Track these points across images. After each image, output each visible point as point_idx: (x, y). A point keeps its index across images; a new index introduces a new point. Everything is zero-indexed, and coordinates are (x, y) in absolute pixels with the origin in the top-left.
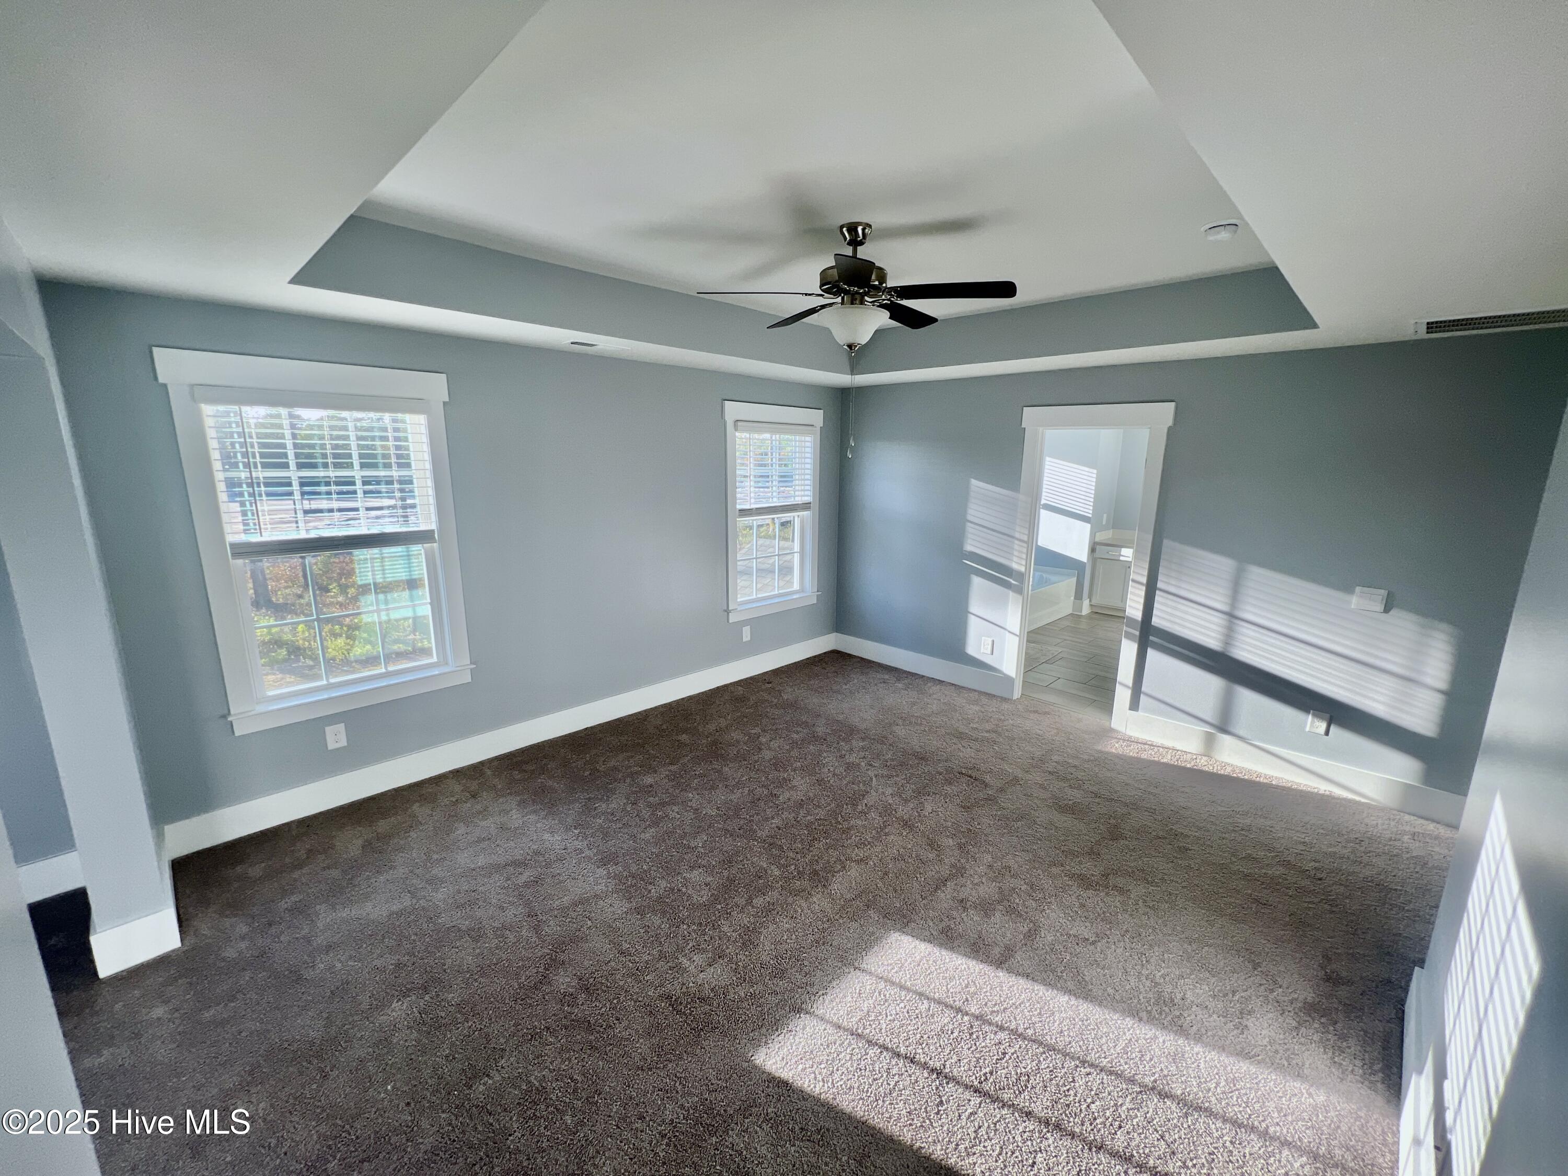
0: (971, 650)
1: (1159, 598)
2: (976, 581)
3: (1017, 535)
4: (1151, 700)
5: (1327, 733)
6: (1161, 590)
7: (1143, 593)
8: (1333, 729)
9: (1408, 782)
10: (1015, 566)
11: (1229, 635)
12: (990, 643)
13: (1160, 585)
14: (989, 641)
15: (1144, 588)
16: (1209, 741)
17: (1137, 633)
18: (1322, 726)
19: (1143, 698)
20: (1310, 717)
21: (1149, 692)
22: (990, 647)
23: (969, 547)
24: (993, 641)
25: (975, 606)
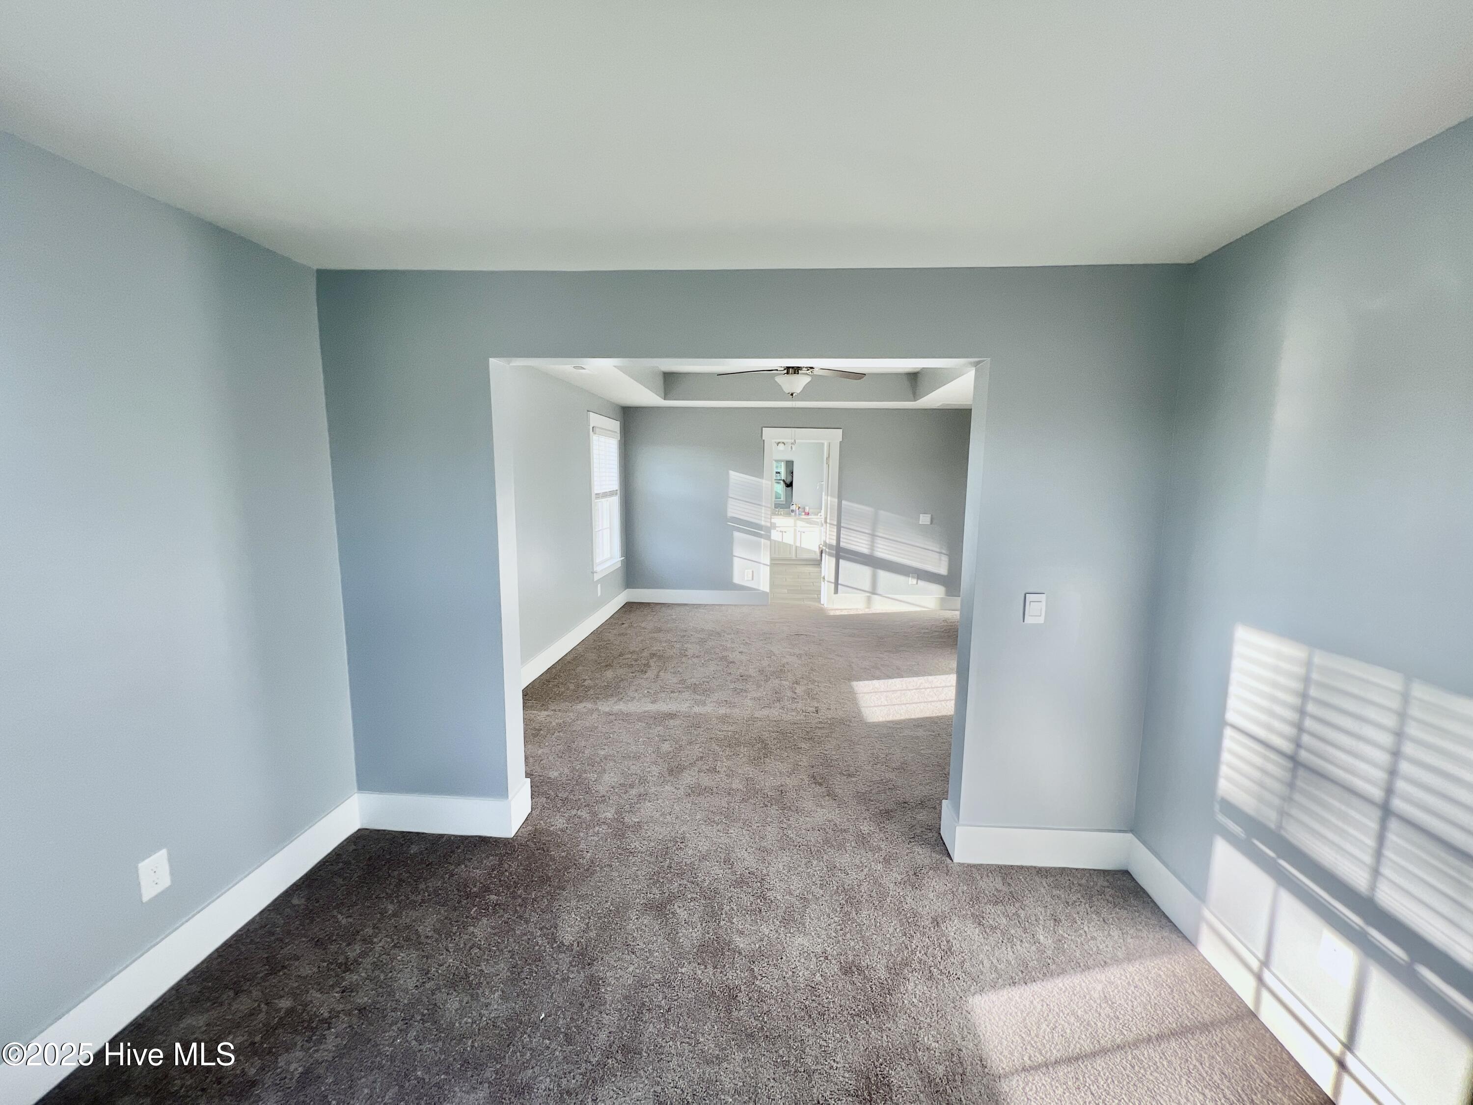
0: (737, 580)
1: (843, 531)
2: (737, 534)
3: (764, 504)
4: (843, 587)
5: (917, 583)
6: (843, 527)
7: (835, 530)
8: (919, 582)
9: (937, 596)
10: (763, 523)
11: (872, 547)
12: (751, 573)
13: (842, 525)
14: (750, 571)
15: (836, 527)
16: (869, 600)
17: (834, 552)
18: (915, 581)
19: (839, 586)
20: (910, 578)
21: (843, 583)
22: (750, 576)
23: (730, 514)
24: (753, 572)
25: (738, 551)
